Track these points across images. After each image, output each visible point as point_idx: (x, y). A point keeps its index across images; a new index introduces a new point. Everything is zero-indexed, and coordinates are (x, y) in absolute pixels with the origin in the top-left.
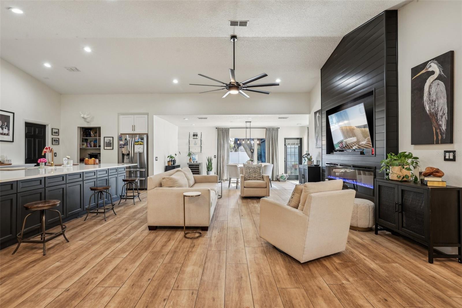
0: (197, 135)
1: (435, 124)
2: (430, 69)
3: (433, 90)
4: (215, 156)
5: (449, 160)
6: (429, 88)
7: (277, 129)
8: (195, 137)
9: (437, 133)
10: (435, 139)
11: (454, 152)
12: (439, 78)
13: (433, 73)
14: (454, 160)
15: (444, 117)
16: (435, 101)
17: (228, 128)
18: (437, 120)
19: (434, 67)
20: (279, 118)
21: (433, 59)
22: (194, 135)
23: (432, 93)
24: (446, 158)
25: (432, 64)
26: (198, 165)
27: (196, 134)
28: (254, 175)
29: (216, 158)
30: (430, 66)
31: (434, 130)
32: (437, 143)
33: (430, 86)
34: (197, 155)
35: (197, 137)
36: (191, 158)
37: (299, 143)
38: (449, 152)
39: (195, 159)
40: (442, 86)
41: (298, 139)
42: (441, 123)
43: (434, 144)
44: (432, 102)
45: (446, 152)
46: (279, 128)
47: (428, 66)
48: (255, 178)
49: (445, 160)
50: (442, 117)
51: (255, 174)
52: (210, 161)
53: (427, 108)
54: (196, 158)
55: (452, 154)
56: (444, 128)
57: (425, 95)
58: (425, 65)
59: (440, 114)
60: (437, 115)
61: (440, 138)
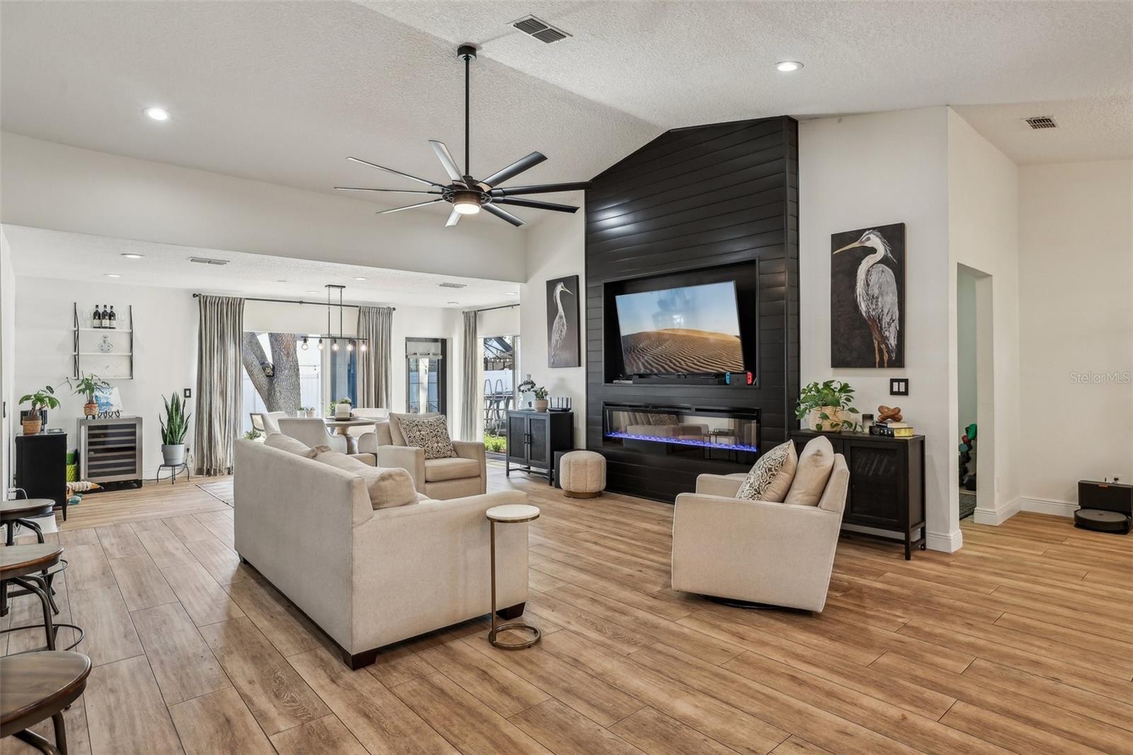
0: (111, 316)
1: (876, 335)
2: (868, 244)
3: (874, 278)
4: (185, 390)
5: (899, 393)
6: (867, 275)
7: (390, 311)
8: (106, 322)
9: (881, 351)
10: (877, 360)
11: (906, 381)
12: (884, 261)
13: (873, 251)
14: (906, 393)
15: (893, 325)
16: (877, 298)
17: (241, 299)
18: (880, 330)
19: (875, 241)
20: (445, 285)
21: (874, 229)
22: (97, 315)
23: (871, 283)
24: (894, 390)
25: (872, 236)
26: (134, 426)
27: (108, 310)
28: (436, 445)
29: (190, 396)
30: (869, 239)
31: (876, 345)
32: (881, 366)
33: (868, 271)
34: (115, 390)
35: (114, 323)
36: (91, 402)
37: (440, 352)
38: (899, 381)
39: (108, 404)
40: (889, 275)
41: (436, 340)
42: (887, 333)
43: (875, 367)
44: (872, 299)
45: (892, 381)
46: (394, 309)
47: (864, 237)
48: (438, 452)
49: (892, 393)
50: (889, 324)
51: (438, 442)
52: (174, 410)
53: (863, 308)
54: (111, 401)
55: (902, 384)
56: (893, 342)
57: (858, 284)
58: (858, 234)
59: (886, 319)
60: (880, 320)
61: (886, 357)
